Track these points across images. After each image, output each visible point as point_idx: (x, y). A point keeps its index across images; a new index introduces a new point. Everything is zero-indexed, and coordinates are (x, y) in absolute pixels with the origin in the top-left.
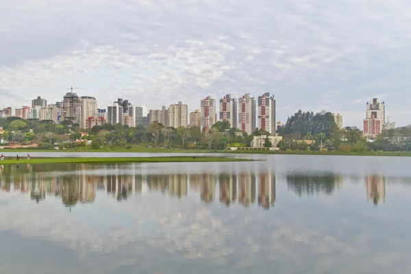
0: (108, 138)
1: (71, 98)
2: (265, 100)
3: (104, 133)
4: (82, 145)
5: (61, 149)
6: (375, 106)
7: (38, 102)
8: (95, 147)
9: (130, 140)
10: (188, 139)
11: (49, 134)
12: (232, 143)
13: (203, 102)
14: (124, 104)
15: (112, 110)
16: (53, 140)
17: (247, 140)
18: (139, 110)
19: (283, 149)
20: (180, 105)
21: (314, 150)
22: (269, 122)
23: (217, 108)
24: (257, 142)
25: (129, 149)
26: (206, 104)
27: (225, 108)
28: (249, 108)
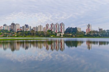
0: (21, 34)
1: (13, 24)
2: (62, 24)
4: (14, 36)
5: (9, 37)
6: (89, 26)
7: (5, 25)
8: (17, 36)
9: (26, 35)
10: (41, 34)
11: (5, 33)
13: (46, 25)
14: (27, 26)
15: (23, 27)
16: (7, 35)
17: (56, 34)
18: (30, 27)
19: (65, 36)
20: (40, 26)
21: (72, 36)
24: (58, 35)
25: (25, 37)
26: (47, 25)
27: (52, 26)
28: (58, 26)
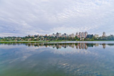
0: (60, 39)
1: (57, 33)
2: (86, 33)
6: (104, 33)
7: (53, 34)
10: (70, 39)
12: (77, 39)
13: (76, 33)
14: (65, 34)
15: (63, 35)
18: (67, 35)
19: (85, 40)
20: (73, 34)
21: (89, 40)
22: (85, 36)
23: (78, 34)
24: (81, 39)
26: (77, 34)
27: (80, 34)
28: (83, 34)
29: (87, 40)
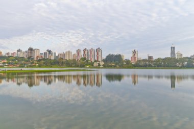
0: (44, 63)
1: (31, 50)
2: (98, 50)
3: (43, 61)
4: (35, 66)
5: (27, 67)
6: (135, 52)
7: (19, 51)
8: (39, 66)
9: (52, 64)
10: (72, 64)
11: (23, 62)
12: (87, 65)
14: (50, 52)
15: (45, 54)
16: (25, 64)
17: (92, 64)
18: (55, 53)
19: (105, 67)
20: (69, 52)
21: (115, 67)
22: (100, 57)
23: (82, 53)
25: (51, 67)
26: (78, 51)
27: (84, 52)
28: (93, 53)
29: (111, 67)
